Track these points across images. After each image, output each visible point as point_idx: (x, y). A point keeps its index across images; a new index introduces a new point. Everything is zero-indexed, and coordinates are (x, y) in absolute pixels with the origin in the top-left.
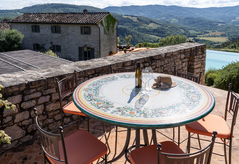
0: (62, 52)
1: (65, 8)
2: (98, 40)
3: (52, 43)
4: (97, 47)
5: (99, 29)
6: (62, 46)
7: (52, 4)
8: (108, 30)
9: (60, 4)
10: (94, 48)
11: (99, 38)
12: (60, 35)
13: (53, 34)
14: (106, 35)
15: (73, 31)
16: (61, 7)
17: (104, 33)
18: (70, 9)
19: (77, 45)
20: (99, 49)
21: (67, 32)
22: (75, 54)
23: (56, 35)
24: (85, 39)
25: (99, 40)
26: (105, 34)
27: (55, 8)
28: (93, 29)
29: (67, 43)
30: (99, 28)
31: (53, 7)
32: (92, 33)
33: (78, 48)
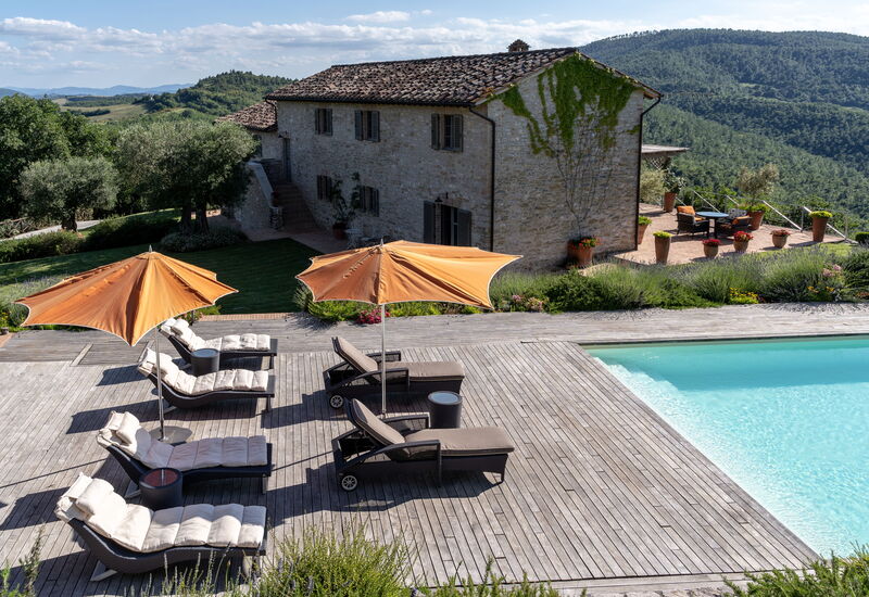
0: (382, 215)
1: (715, 46)
2: (483, 179)
3: (357, 177)
4: (480, 210)
5: (490, 127)
6: (382, 193)
7: (664, 33)
8: (567, 134)
9: (696, 31)
10: (469, 215)
11: (489, 171)
12: (377, 147)
13: (361, 144)
14: (543, 158)
15: (412, 134)
16: (696, 41)
17: (533, 146)
18: (736, 47)
19: (420, 194)
20: (488, 219)
21: (397, 135)
22: (415, 231)
23: (368, 148)
24: (444, 169)
25: (489, 177)
26: (536, 151)
27: (674, 47)
28: (472, 127)
29: (394, 182)
30: (493, 124)
31: (666, 43)
32: (466, 146)
33: (422, 207)
